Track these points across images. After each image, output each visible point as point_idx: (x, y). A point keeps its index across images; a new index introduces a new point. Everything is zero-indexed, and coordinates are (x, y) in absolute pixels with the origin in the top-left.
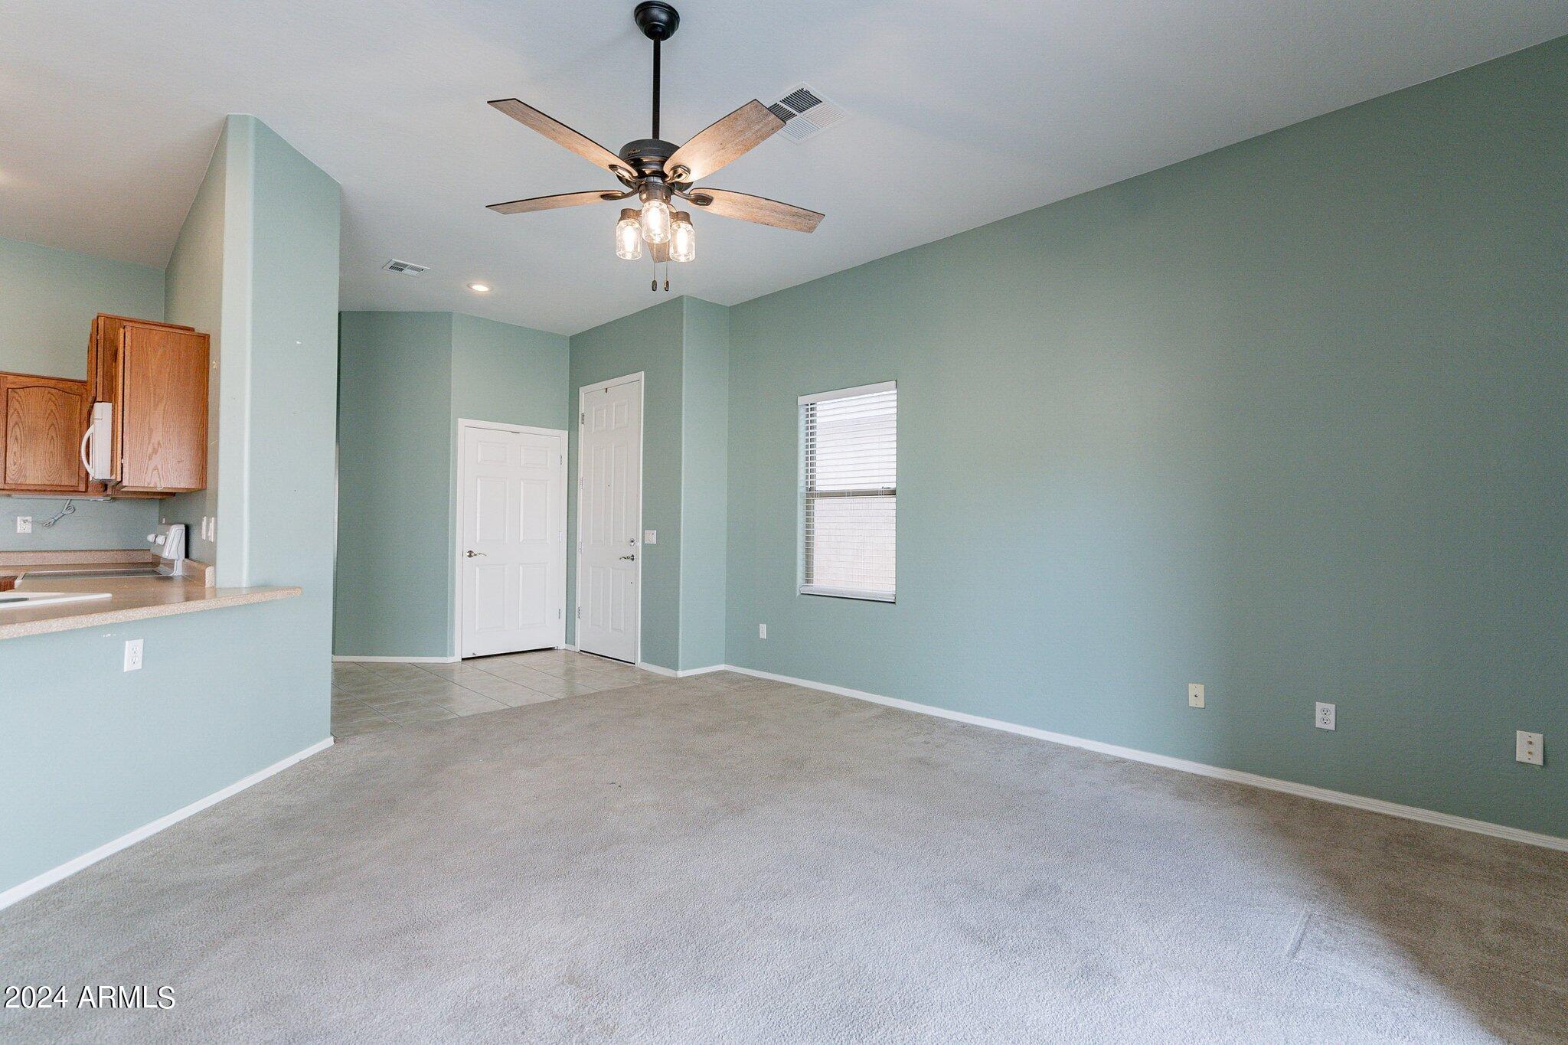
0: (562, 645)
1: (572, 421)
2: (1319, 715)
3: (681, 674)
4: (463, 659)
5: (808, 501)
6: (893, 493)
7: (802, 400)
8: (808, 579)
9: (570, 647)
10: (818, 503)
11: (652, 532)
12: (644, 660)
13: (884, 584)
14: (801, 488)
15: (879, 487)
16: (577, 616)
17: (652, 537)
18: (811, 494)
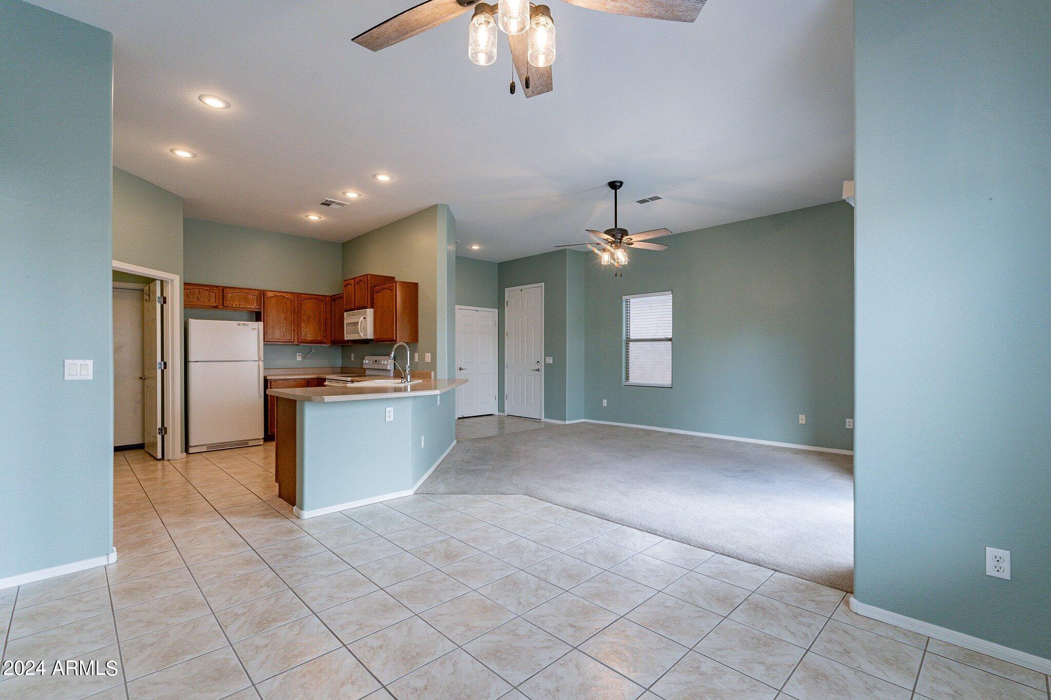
0: (497, 413)
1: (500, 305)
2: (847, 423)
3: (567, 422)
4: (459, 418)
5: (627, 343)
6: (670, 340)
7: (624, 298)
8: (627, 378)
9: (502, 414)
10: (631, 343)
11: (550, 358)
12: (546, 417)
13: (666, 380)
14: (624, 338)
15: (663, 337)
16: (505, 398)
17: (550, 360)
18: (629, 340)
